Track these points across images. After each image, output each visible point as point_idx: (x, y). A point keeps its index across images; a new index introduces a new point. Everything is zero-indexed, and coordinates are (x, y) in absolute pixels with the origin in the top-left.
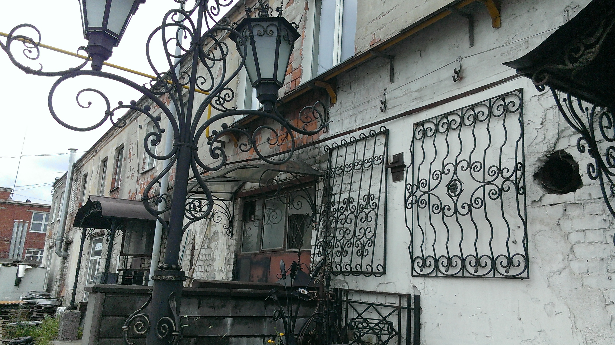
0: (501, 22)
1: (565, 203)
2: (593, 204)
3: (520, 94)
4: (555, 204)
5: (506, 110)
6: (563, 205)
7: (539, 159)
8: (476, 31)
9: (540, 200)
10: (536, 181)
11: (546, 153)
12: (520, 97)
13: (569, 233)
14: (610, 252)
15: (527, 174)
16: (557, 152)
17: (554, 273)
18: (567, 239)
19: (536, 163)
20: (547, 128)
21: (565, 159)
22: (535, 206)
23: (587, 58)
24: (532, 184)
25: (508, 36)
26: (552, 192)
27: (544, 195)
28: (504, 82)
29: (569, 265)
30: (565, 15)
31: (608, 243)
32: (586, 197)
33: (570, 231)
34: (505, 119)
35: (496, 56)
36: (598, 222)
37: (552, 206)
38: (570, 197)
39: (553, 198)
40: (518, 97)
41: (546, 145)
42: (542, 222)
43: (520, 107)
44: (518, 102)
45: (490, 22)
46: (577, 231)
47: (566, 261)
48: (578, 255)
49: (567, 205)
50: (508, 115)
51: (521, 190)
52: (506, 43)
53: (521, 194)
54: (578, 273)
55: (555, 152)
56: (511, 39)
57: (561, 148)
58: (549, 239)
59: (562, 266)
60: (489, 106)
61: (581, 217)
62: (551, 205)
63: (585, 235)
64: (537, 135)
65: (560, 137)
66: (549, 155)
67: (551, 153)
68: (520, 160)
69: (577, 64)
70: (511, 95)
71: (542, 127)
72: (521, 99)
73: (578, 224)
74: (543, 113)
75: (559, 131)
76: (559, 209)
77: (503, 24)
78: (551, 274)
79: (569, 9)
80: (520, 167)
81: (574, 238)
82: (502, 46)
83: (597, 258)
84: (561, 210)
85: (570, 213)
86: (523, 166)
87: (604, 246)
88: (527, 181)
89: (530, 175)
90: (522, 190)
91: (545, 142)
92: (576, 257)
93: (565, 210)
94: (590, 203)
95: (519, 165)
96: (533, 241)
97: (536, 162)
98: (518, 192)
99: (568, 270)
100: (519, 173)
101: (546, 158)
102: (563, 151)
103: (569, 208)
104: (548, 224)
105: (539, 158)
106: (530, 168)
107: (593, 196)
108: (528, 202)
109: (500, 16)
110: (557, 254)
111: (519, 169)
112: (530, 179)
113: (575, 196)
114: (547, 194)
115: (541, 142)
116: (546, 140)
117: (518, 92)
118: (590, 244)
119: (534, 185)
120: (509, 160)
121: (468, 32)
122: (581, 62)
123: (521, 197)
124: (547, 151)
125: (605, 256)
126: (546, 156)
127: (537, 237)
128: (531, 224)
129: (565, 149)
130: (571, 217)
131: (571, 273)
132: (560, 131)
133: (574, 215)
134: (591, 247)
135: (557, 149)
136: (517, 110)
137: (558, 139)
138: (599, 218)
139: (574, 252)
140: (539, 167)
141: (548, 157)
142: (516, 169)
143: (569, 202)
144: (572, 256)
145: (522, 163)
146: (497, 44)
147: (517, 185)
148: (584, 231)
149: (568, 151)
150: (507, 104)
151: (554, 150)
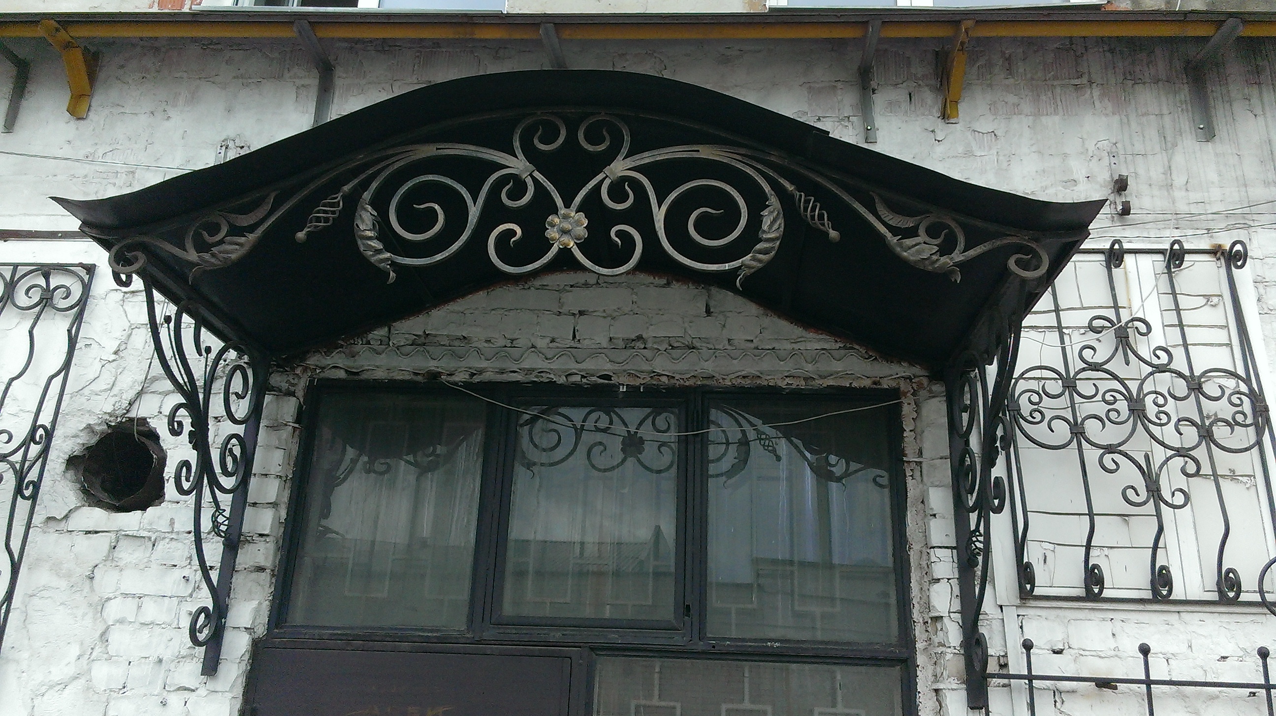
0: (88, 110)
1: (117, 531)
2: (174, 543)
3: (88, 276)
4: (96, 532)
5: (46, 300)
6: (113, 535)
7: (89, 427)
8: (28, 104)
9: (66, 517)
10: (70, 474)
11: (108, 418)
12: (87, 282)
13: (109, 599)
14: (180, 648)
15: (52, 455)
16: (131, 420)
17: (51, 687)
18: (102, 610)
19: (81, 434)
20: (124, 366)
21: (143, 439)
22: (52, 530)
23: (227, 252)
24: (59, 479)
25: (96, 144)
26: (99, 504)
27: (77, 508)
28: (60, 237)
29: (90, 670)
30: (220, 153)
31: (179, 628)
32: (164, 526)
33: (111, 595)
34: (38, 319)
35: (58, 176)
36: (172, 582)
37: (89, 535)
38: (131, 520)
39: (96, 517)
40: (82, 281)
41: (114, 400)
42: (56, 568)
43: (78, 305)
44: (77, 292)
45: (65, 98)
46: (125, 596)
47: (84, 661)
48: (112, 650)
49: (121, 536)
50: (48, 313)
51: (27, 488)
52: (87, 157)
53: (24, 497)
54: (103, 689)
55: (127, 419)
56: (100, 153)
57: (141, 414)
58: (61, 608)
59: (71, 671)
60: (8, 279)
61: (142, 567)
62: (86, 531)
63: (139, 607)
64: (100, 374)
65: (145, 390)
66: (113, 424)
67: (119, 419)
68: (45, 419)
69: (207, 256)
70: (67, 270)
71: (114, 360)
72: (87, 288)
73: (132, 582)
74: (125, 330)
75: (146, 379)
76: (102, 542)
77: (92, 114)
78: (43, 689)
79: (231, 144)
80: (41, 437)
81: (114, 610)
82: (78, 160)
83: (150, 659)
84: (106, 547)
85: (122, 555)
86: (49, 434)
87: (170, 633)
88: (48, 470)
89: (58, 457)
90: (31, 487)
91: (111, 394)
92: (108, 653)
93: (114, 548)
94: (167, 540)
95: (41, 432)
96: (24, 609)
97: (82, 431)
98: (19, 491)
99: (82, 681)
100: (34, 449)
101: (106, 427)
102: (143, 421)
103: (123, 543)
104: (69, 575)
105: (90, 425)
106: (65, 441)
107: (177, 527)
108: (37, 519)
109: (90, 96)
110: (69, 643)
111: (38, 440)
112: (58, 466)
113: (142, 520)
114: (84, 506)
115: (105, 390)
116: (116, 390)
117: (85, 271)
118: (146, 627)
119: (62, 481)
120: (21, 414)
121: (8, 96)
122: (213, 255)
123: (23, 506)
124: (110, 415)
125: (167, 655)
126: (107, 424)
127: (35, 601)
128: (29, 569)
129: (150, 418)
130: (121, 563)
131: (89, 688)
132: (148, 378)
133: (129, 560)
134: (145, 633)
135: (133, 414)
136: (72, 307)
137: (139, 394)
138: (178, 574)
139: (107, 641)
140: (83, 444)
141: (109, 426)
142: (31, 438)
143: (127, 532)
144: (100, 650)
145: (49, 428)
146: (67, 152)
147: (20, 476)
148: (140, 598)
149: (153, 423)
150: (51, 288)
151: (125, 414)
